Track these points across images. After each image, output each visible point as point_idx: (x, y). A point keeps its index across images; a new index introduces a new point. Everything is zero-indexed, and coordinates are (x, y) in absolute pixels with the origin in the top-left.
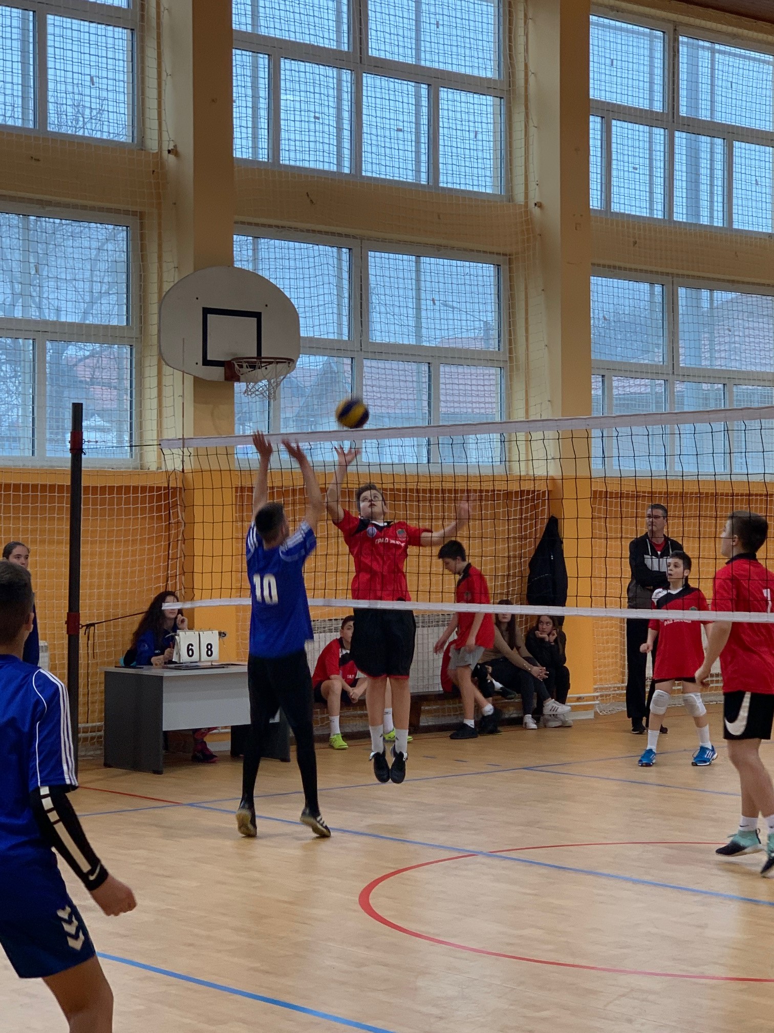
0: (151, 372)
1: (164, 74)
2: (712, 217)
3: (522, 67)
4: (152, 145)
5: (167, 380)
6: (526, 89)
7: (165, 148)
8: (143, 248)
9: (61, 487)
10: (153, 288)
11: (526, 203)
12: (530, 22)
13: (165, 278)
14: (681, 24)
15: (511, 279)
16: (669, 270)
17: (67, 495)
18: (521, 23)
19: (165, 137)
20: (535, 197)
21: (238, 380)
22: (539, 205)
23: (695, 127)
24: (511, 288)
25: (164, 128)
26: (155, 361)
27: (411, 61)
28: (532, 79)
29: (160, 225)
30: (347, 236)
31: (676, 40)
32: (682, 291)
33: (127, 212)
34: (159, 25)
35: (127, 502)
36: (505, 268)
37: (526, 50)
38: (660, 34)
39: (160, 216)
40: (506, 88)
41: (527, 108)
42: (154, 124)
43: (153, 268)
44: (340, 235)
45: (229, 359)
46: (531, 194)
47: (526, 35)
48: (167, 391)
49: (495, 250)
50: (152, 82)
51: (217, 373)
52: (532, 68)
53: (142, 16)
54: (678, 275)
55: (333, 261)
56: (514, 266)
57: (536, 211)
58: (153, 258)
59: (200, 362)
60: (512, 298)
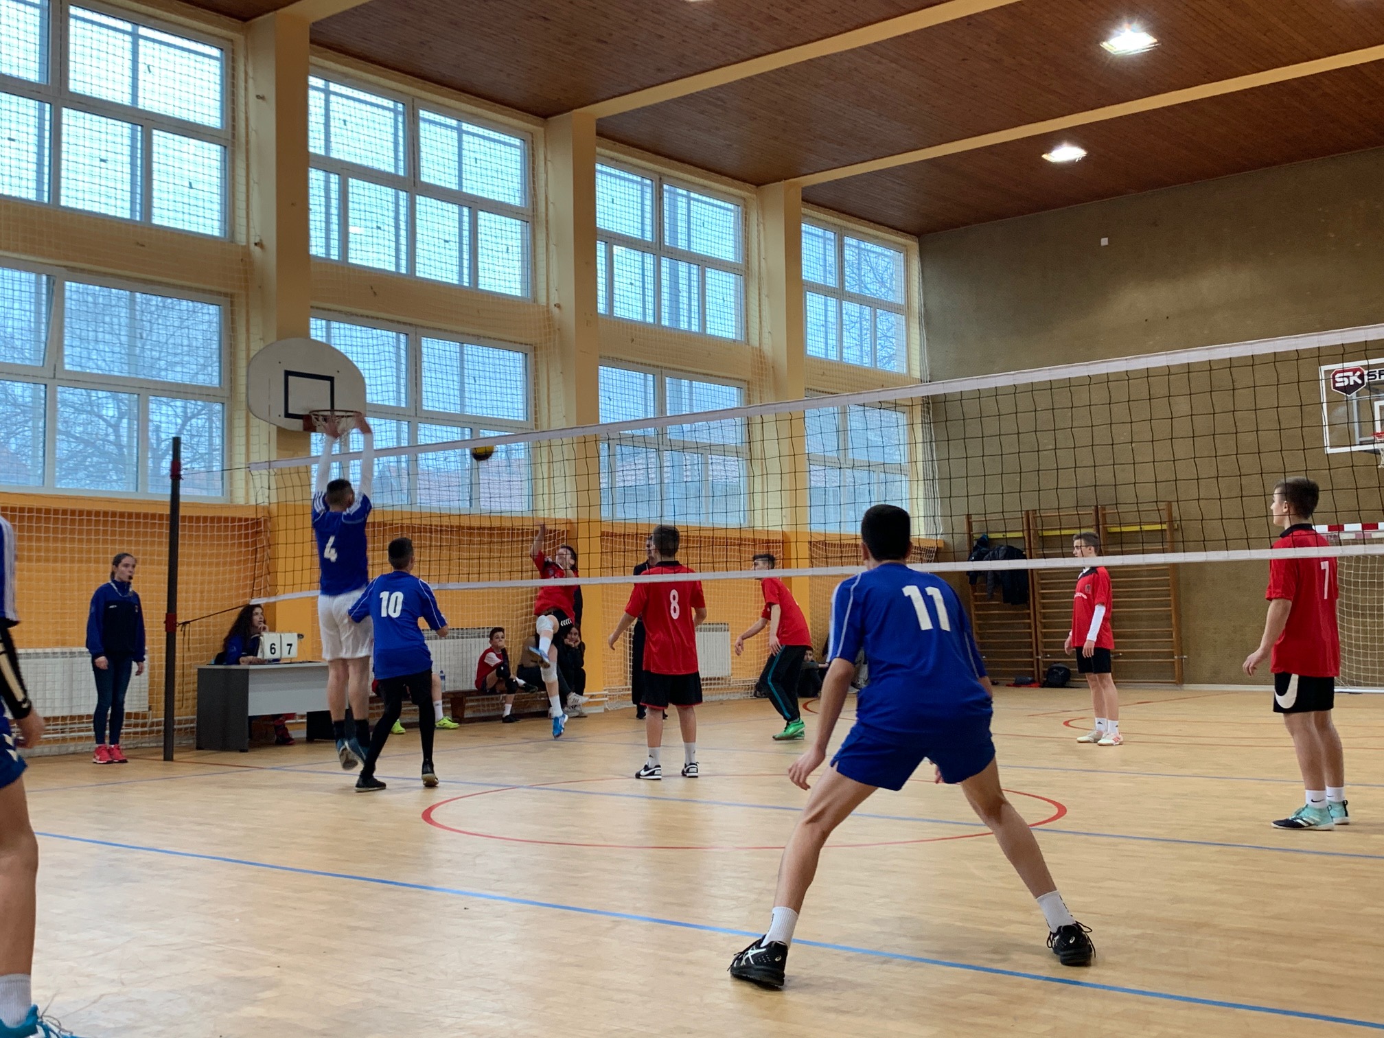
0: (240, 424)
1: (251, 182)
2: (690, 323)
3: (543, 198)
4: (241, 238)
5: (254, 431)
6: (547, 215)
7: (253, 240)
8: (233, 321)
9: (161, 517)
10: (242, 355)
11: (548, 304)
12: (549, 164)
13: (252, 346)
14: (664, 175)
15: (536, 363)
16: (660, 364)
17: (166, 522)
18: (542, 163)
19: (252, 232)
20: (554, 299)
21: (315, 431)
22: (558, 306)
23: (676, 255)
24: (536, 370)
25: (251, 224)
26: (243, 414)
27: (455, 187)
28: (551, 207)
29: (247, 304)
30: (405, 323)
31: (661, 187)
32: (668, 380)
33: (219, 293)
34: (247, 142)
35: (219, 529)
36: (531, 355)
37: (546, 185)
38: (648, 182)
39: (247, 296)
40: (530, 213)
41: (547, 228)
42: (243, 221)
43: (242, 337)
44: (399, 322)
45: (307, 413)
46: (552, 297)
47: (546, 173)
48: (254, 440)
49: (522, 340)
50: (241, 188)
51: (298, 425)
52: (551, 199)
53: (233, 136)
54: (666, 368)
55: (392, 341)
56: (538, 353)
57: (556, 310)
58: (241, 330)
59: (283, 413)
60: (536, 377)
